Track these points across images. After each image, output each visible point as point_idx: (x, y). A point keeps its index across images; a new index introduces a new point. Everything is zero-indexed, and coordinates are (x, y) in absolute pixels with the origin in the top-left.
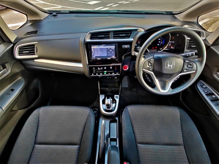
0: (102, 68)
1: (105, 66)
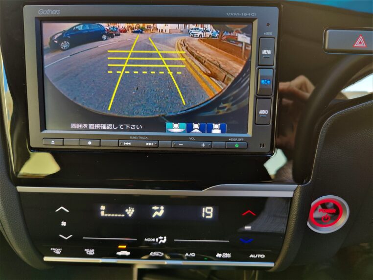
0: (130, 212)
1: (159, 200)
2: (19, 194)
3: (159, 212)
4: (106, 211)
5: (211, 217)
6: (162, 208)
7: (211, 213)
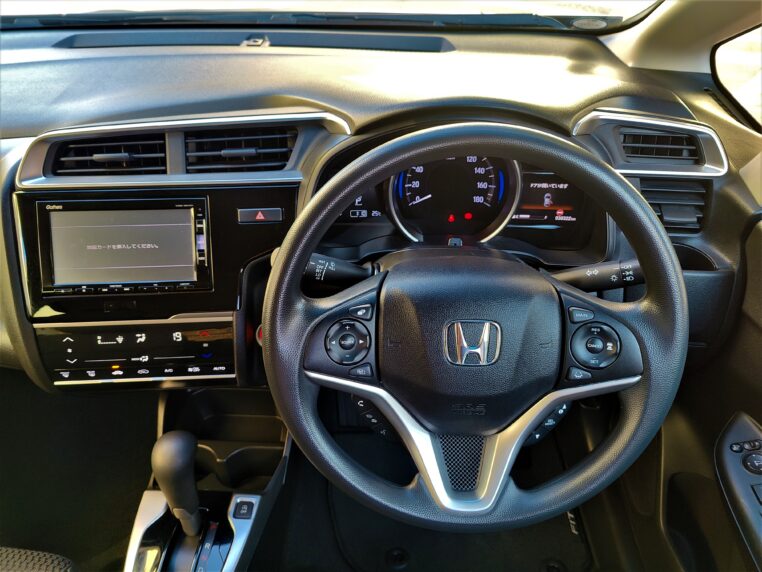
2: (34, 330)
3: (142, 338)
4: (102, 340)
5: (180, 340)
6: (144, 335)
7: (180, 337)
